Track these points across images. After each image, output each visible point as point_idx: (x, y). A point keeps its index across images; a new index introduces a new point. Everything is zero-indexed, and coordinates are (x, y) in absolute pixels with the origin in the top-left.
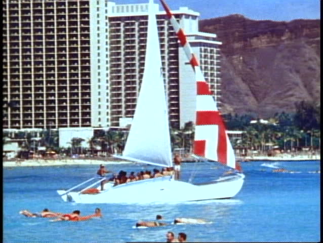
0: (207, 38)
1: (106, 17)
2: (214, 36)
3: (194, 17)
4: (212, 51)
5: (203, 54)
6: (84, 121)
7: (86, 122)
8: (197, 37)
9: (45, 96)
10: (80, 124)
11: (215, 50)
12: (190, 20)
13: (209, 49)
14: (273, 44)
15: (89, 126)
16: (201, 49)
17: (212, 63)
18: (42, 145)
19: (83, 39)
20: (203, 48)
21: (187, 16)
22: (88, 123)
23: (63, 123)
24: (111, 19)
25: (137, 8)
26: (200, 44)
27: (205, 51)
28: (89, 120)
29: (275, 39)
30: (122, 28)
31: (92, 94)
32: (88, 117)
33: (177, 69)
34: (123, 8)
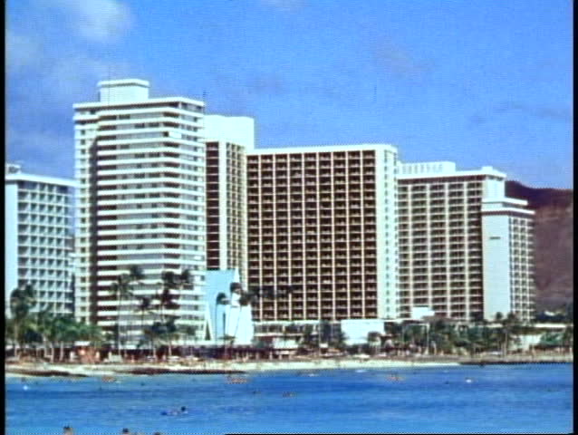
0: (517, 206)
1: (395, 179)
2: (525, 203)
3: (500, 179)
4: (522, 223)
5: (513, 226)
6: (368, 310)
7: (371, 312)
8: (505, 204)
9: (319, 279)
10: (364, 315)
11: (527, 220)
12: (494, 182)
13: (519, 219)
14: (557, 218)
15: (375, 317)
16: (510, 220)
17: (523, 238)
18: (323, 341)
19: (368, 206)
20: (512, 218)
21: (492, 177)
22: (373, 314)
23: (342, 314)
24: (401, 182)
25: (428, 168)
26: (509, 213)
27: (515, 222)
28: (375, 310)
29: (558, 211)
30: (410, 193)
31: (378, 278)
32: (373, 306)
33: (480, 246)
34: (410, 168)
